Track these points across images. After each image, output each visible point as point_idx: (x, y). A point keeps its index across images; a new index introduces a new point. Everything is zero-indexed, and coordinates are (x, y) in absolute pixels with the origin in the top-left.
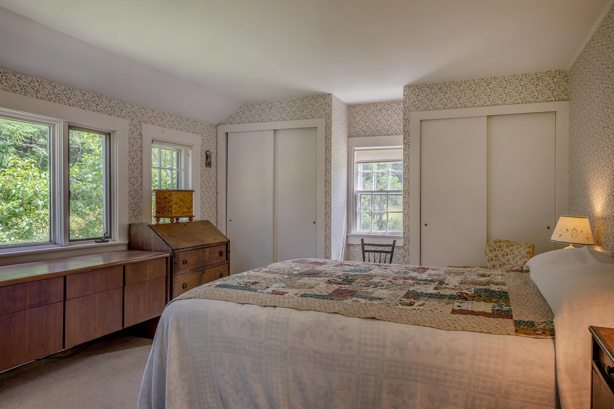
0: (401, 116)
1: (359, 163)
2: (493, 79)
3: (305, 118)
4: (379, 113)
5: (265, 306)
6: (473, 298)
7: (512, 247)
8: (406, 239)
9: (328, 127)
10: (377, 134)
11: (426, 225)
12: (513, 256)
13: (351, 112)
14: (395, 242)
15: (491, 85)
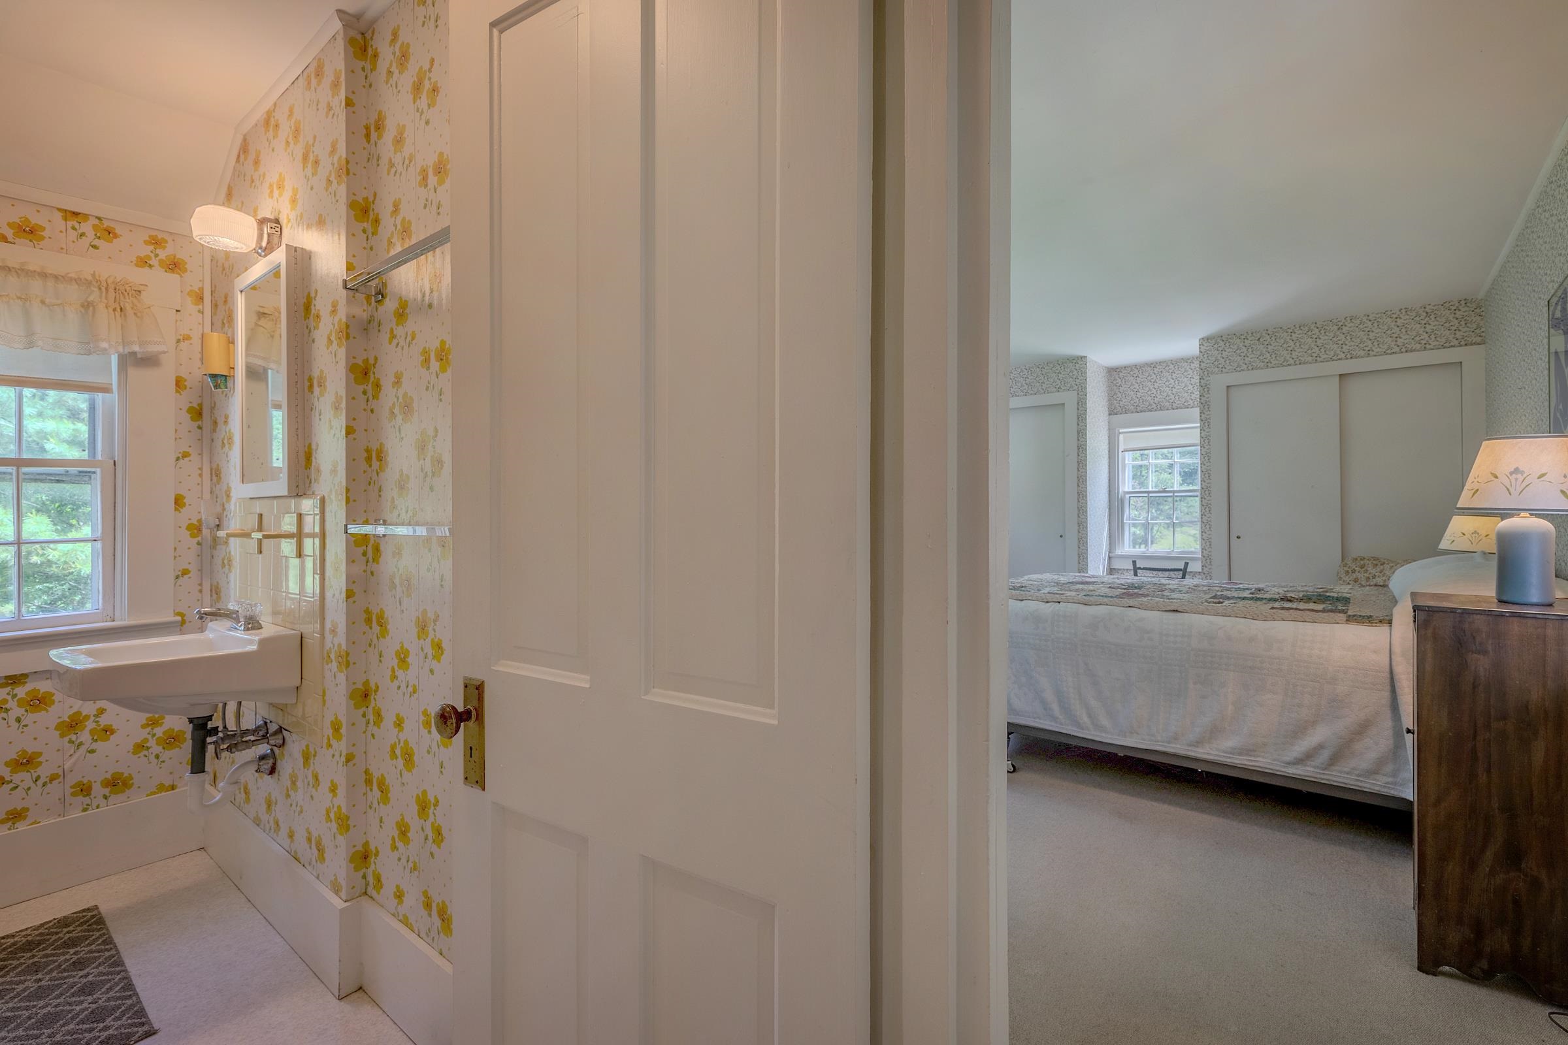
0: (1196, 379)
1: (1127, 451)
2: (1348, 319)
3: (1046, 391)
4: (1158, 377)
5: (1047, 602)
6: (1301, 600)
7: (1382, 567)
8: (1207, 559)
9: (1081, 404)
10: (1155, 408)
11: (1238, 537)
12: (1384, 578)
13: (1113, 378)
14: (1186, 564)
15: (1345, 329)
